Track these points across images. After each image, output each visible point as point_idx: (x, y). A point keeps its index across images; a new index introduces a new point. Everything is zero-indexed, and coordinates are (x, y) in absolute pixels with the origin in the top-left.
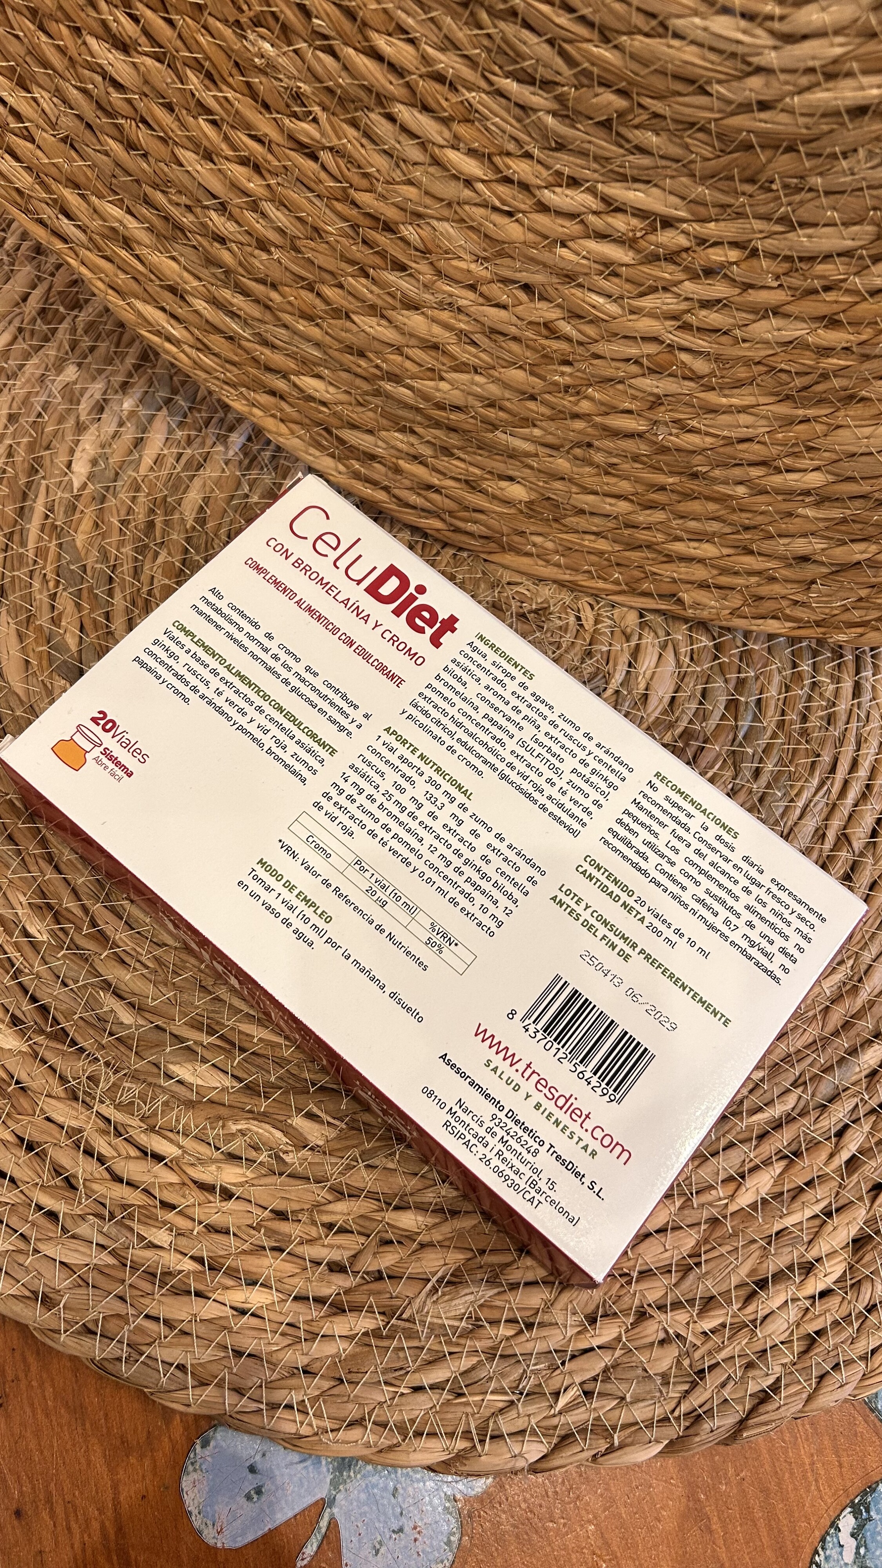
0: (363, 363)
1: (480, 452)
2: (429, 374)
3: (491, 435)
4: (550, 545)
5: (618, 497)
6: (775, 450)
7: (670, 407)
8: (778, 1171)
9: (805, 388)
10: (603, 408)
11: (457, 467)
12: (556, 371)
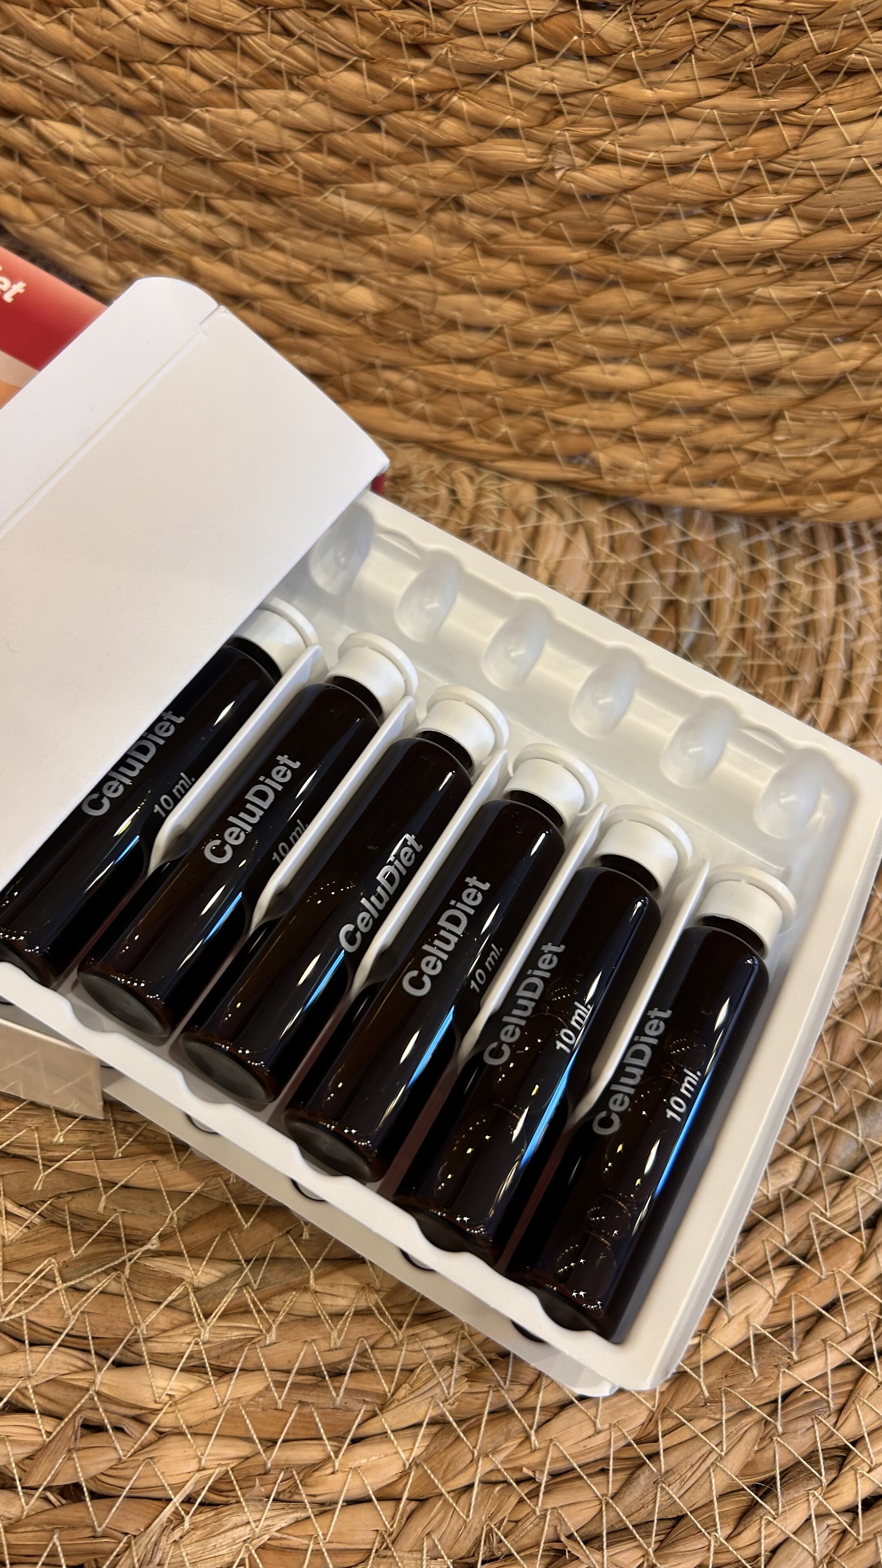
0: (131, 84)
1: (307, 233)
2: (225, 96)
3: (318, 200)
4: (410, 385)
5: (501, 292)
6: (724, 181)
7: (570, 118)
8: (779, 1286)
9: (767, 57)
10: (476, 132)
11: (275, 261)
12: (405, 67)
